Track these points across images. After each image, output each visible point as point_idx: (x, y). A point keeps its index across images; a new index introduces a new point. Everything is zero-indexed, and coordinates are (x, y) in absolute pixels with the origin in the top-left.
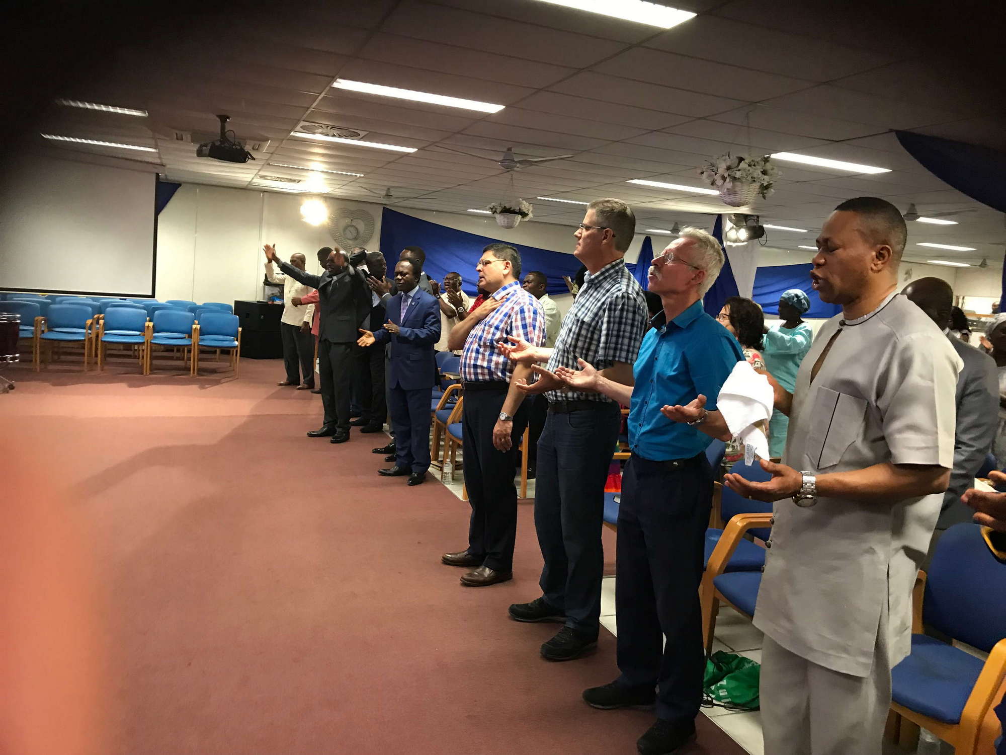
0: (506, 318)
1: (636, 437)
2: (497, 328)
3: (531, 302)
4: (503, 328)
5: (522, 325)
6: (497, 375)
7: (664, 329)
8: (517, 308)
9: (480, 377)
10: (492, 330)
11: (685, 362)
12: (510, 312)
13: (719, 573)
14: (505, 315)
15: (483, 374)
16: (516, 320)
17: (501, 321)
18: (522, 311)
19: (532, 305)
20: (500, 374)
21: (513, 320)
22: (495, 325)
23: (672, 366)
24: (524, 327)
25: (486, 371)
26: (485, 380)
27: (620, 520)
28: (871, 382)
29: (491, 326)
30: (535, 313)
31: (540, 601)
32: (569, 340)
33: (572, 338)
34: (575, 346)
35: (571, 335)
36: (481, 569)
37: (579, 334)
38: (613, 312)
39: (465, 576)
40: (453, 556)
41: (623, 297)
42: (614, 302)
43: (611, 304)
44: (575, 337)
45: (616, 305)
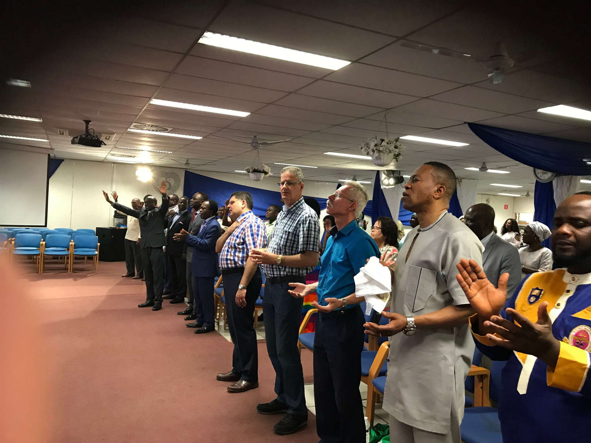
0: (242, 231)
1: (321, 298)
2: (237, 237)
3: (256, 221)
4: (241, 237)
5: (251, 234)
6: (239, 264)
7: (336, 236)
8: (248, 225)
9: (230, 266)
10: (235, 238)
11: (347, 254)
12: (244, 228)
13: (375, 377)
14: (242, 230)
15: (231, 264)
16: (248, 232)
17: (240, 233)
18: (251, 226)
19: (257, 223)
20: (240, 263)
21: (246, 232)
22: (236, 235)
23: (340, 256)
24: (252, 235)
25: (233, 262)
26: (232, 267)
27: (315, 347)
28: (438, 260)
29: (234, 236)
30: (258, 227)
31: (276, 401)
32: (282, 243)
33: (284, 241)
34: (286, 246)
35: (283, 240)
36: (240, 382)
37: (287, 239)
38: (305, 225)
39: (230, 387)
40: (223, 375)
41: (309, 216)
42: (305, 220)
43: (303, 221)
44: (285, 240)
45: (306, 221)
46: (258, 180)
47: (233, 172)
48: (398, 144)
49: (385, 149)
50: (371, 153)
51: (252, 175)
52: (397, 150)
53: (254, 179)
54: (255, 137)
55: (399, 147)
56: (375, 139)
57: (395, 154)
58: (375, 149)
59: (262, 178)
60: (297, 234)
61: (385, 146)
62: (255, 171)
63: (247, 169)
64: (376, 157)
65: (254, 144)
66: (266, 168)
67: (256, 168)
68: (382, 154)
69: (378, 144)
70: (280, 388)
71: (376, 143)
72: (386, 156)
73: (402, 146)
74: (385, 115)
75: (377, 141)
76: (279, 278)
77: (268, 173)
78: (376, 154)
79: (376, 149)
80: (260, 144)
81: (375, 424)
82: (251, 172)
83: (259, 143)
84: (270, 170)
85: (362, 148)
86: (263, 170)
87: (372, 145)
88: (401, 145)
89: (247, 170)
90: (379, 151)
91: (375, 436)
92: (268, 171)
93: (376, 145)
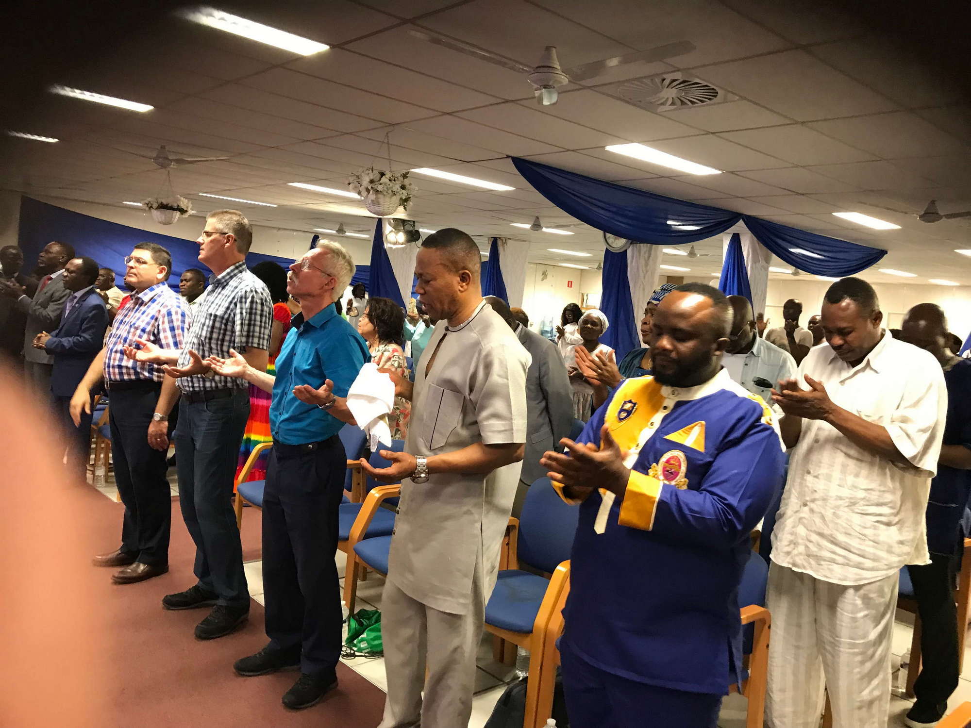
31: (196, 588)
32: (204, 334)
33: (207, 331)
34: (211, 338)
35: (205, 328)
36: (134, 565)
37: (213, 327)
38: (244, 304)
39: (116, 575)
40: (104, 557)
41: (252, 291)
42: (244, 296)
43: (241, 298)
44: (209, 329)
45: (246, 298)
46: (167, 223)
47: (121, 205)
48: (406, 182)
49: (385, 189)
50: (365, 193)
51: (156, 214)
52: (404, 191)
53: (160, 220)
54: (163, 147)
55: (408, 187)
56: (371, 171)
57: (401, 199)
58: (370, 188)
59: (176, 220)
60: (231, 319)
61: (385, 184)
62: (163, 207)
63: (147, 202)
64: (372, 200)
65: (160, 160)
66: (184, 203)
67: (165, 202)
68: (380, 196)
69: (375, 180)
70: (203, 568)
71: (372, 178)
72: (387, 199)
73: (412, 186)
74: (387, 134)
75: (375, 175)
76: (203, 393)
77: (186, 211)
78: (372, 196)
79: (372, 188)
80: (171, 161)
81: (356, 611)
82: (156, 209)
83: (170, 158)
84: (190, 206)
85: (349, 184)
86: (178, 206)
87: (366, 181)
88: (410, 184)
89: (148, 204)
90: (377, 191)
91: (355, 628)
92: (187, 207)
93: (372, 182)
